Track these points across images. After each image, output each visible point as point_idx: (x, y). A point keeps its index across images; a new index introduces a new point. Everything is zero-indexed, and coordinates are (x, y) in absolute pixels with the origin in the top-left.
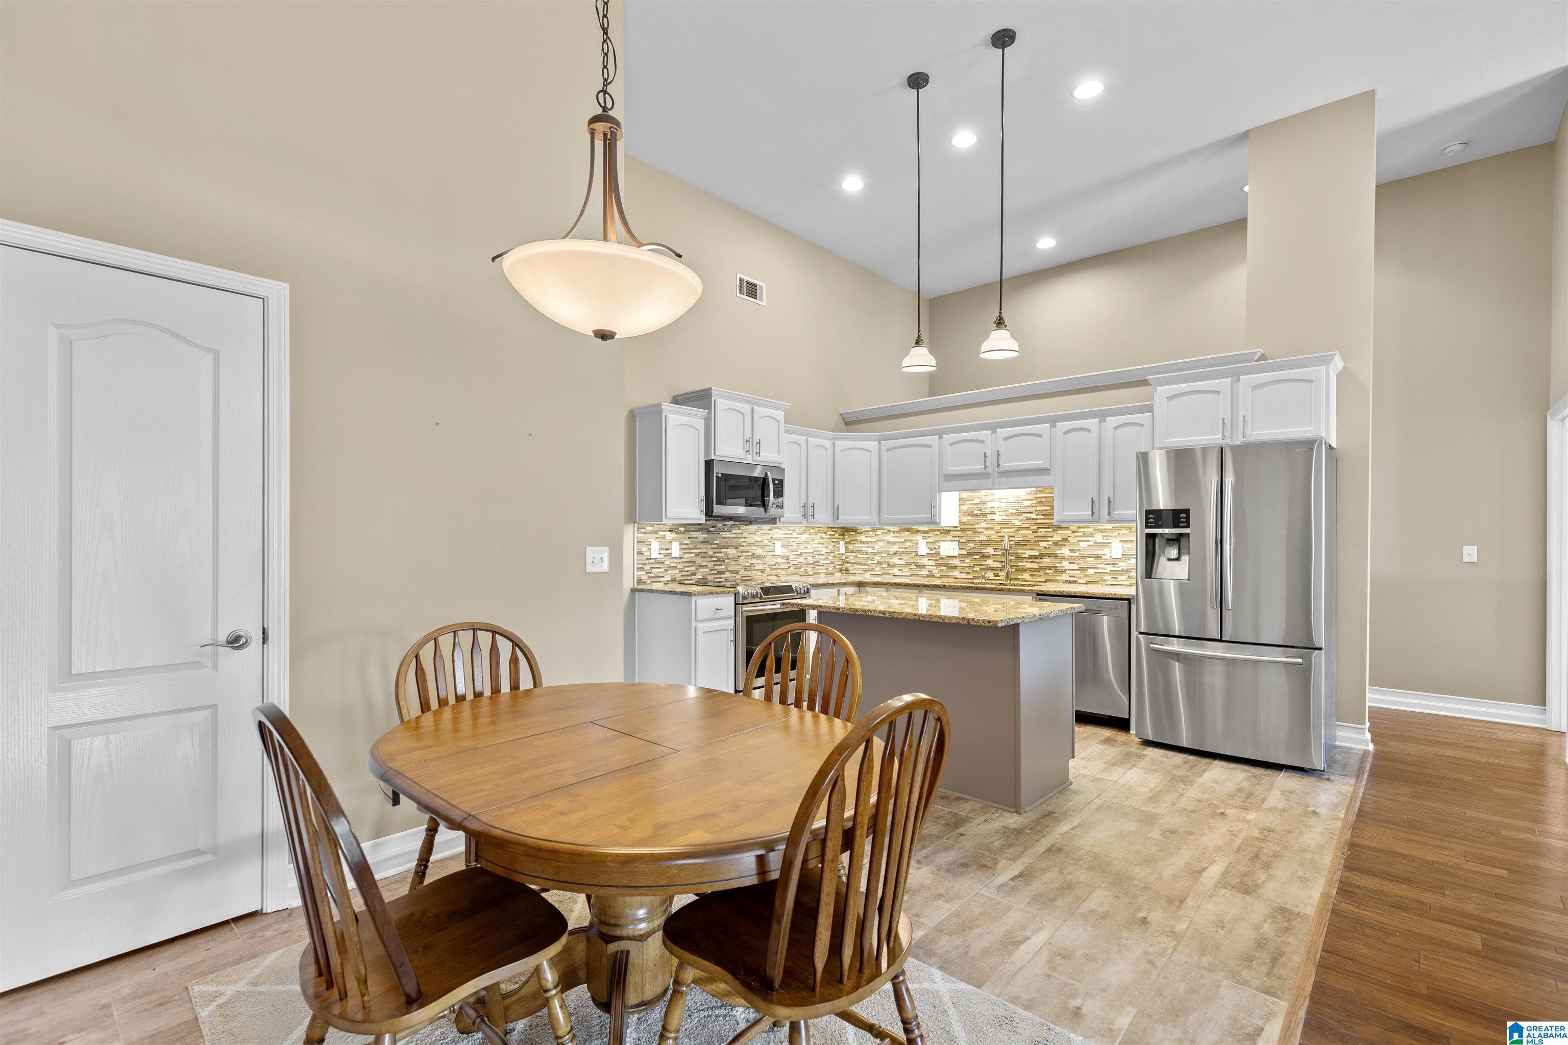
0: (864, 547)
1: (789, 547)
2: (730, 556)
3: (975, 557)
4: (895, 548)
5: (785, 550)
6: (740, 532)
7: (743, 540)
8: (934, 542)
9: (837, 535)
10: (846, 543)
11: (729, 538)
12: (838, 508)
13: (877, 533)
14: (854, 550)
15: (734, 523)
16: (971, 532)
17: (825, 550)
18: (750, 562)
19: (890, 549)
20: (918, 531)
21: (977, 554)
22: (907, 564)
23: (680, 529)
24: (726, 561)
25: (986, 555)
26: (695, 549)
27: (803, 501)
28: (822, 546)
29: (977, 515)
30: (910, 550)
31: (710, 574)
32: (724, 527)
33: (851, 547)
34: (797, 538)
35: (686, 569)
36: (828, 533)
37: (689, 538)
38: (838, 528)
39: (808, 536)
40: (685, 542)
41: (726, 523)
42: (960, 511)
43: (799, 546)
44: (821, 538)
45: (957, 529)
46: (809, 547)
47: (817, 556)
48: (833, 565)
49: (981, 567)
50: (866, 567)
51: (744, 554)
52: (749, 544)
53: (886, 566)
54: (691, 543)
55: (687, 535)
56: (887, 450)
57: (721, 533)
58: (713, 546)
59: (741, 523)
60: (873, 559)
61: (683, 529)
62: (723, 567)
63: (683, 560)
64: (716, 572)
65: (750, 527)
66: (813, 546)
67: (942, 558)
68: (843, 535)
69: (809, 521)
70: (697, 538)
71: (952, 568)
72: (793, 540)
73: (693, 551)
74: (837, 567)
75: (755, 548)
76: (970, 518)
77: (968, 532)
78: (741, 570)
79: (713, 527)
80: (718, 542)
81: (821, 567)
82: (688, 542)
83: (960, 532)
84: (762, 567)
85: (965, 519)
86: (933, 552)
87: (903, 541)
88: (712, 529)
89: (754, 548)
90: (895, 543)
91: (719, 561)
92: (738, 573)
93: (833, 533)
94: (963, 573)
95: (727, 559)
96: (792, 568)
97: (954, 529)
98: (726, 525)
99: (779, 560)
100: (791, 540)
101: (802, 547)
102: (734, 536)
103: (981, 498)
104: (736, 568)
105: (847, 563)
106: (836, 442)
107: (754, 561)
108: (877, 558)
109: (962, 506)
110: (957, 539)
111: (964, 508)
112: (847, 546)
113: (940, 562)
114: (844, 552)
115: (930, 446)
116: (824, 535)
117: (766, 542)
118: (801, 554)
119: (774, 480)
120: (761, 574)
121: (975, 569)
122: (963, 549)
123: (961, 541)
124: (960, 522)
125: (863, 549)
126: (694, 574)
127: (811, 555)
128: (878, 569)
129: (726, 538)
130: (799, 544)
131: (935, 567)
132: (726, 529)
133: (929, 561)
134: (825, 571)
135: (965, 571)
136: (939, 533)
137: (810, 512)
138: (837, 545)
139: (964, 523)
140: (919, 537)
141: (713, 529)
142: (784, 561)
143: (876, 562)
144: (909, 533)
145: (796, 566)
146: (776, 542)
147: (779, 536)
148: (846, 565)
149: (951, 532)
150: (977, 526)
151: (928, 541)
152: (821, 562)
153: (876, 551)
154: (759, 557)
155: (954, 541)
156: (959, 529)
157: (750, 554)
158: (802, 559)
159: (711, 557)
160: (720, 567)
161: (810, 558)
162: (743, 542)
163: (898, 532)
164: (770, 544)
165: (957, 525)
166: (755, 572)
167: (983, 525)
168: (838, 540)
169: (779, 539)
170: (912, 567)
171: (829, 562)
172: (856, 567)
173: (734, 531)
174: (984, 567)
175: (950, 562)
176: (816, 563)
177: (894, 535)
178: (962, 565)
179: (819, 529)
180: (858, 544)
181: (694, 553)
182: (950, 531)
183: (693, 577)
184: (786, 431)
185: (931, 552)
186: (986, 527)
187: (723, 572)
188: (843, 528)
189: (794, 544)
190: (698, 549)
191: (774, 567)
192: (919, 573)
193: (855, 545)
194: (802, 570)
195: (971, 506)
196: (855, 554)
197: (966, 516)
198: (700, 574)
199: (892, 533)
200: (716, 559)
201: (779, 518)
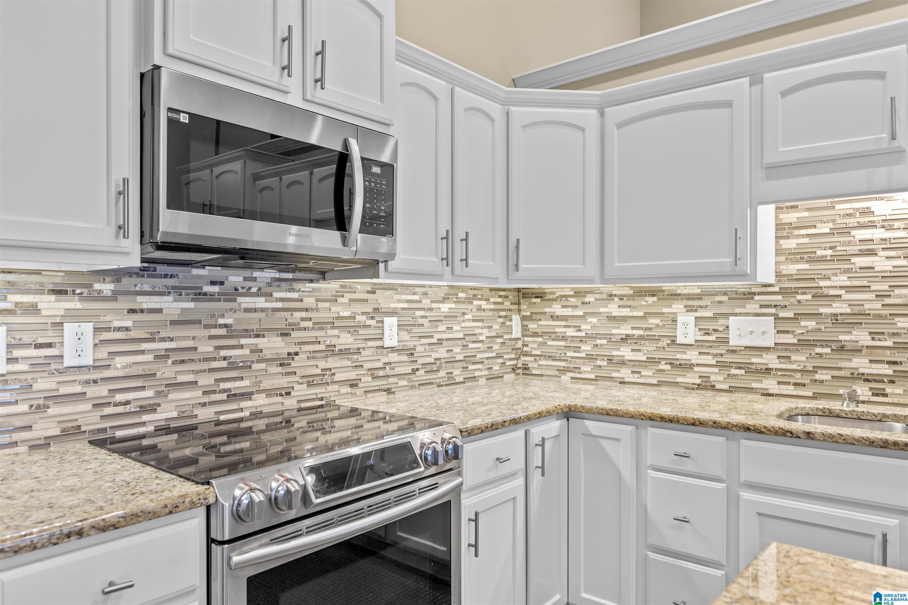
0: (560, 326)
1: (415, 330)
2: (268, 354)
3: (818, 350)
4: (625, 330)
5: (405, 336)
6: (295, 295)
7: (304, 314)
8: (716, 317)
9: (507, 304)
10: (524, 318)
11: (262, 310)
12: (517, 247)
13: (587, 300)
14: (539, 331)
15: (277, 275)
16: (809, 297)
17: (486, 332)
18: (322, 364)
19: (614, 331)
20: (675, 296)
21: (825, 343)
22: (651, 361)
23: (97, 286)
24: (255, 366)
25: (849, 346)
26: (152, 340)
27: (444, 225)
28: (480, 324)
29: (822, 259)
30: (657, 332)
31: (204, 405)
32: (248, 284)
33: (532, 326)
34: (431, 309)
35: (120, 397)
36: (492, 300)
37: (132, 311)
38: (510, 290)
39: (453, 306)
40: (117, 324)
41: (256, 274)
42: (779, 252)
43: (436, 327)
44: (479, 309)
45: (770, 289)
46: (456, 328)
47: (471, 345)
48: (501, 361)
49: (836, 373)
50: (563, 364)
51: (306, 348)
52: (320, 326)
53: (605, 363)
54: (138, 325)
55: (125, 304)
56: (620, 126)
57: (240, 299)
58: (214, 332)
59: (298, 275)
60: (577, 349)
61: (112, 286)
62: (246, 383)
63: (107, 374)
64: (224, 396)
65: (322, 285)
66: (463, 324)
67: (733, 351)
68: (519, 304)
69: (457, 271)
70: (159, 311)
71: (757, 371)
72: (422, 313)
73: (145, 346)
74: (508, 363)
75: (336, 332)
76: (806, 266)
77: (799, 297)
78: (296, 387)
79: (213, 283)
80: (229, 321)
81: (479, 366)
82: (129, 324)
83: (780, 297)
84: (352, 375)
85: (792, 269)
86: (712, 338)
87: (641, 314)
88: (208, 289)
89: (331, 332)
90: (624, 319)
91: (232, 366)
92: (288, 394)
93: (500, 300)
94: (788, 383)
95: (259, 361)
96: (421, 372)
97: (764, 290)
98: (255, 279)
99: (394, 357)
100: (418, 313)
101: (442, 328)
102: (279, 305)
103: (833, 221)
104: (283, 382)
105: (526, 354)
106: (513, 109)
107: (332, 363)
108: (586, 348)
109: (782, 242)
110: (773, 310)
111: (790, 244)
112: (525, 323)
113: (729, 358)
114: (520, 336)
115: (728, 104)
116: (484, 304)
117: (363, 318)
118: (440, 342)
119: (366, 162)
120: (349, 390)
121: (817, 377)
122: (787, 332)
123: (782, 314)
124: (778, 275)
125: (557, 330)
126: (152, 409)
127: (460, 342)
128: (588, 369)
129: (255, 310)
130: (435, 322)
131: (716, 370)
132: (254, 290)
133: (703, 357)
134: (486, 373)
135: (792, 381)
136: (725, 298)
137: (459, 252)
138: (508, 323)
139: (790, 277)
140: (678, 307)
141: (216, 289)
142: (405, 358)
143: (583, 355)
144: (655, 299)
145: (429, 368)
146: (386, 319)
147: (392, 306)
148: (523, 358)
149: (757, 298)
150: (822, 283)
151: (698, 314)
152: (479, 356)
153: (583, 334)
154: (345, 353)
155: (764, 315)
156: (777, 289)
157: (322, 347)
158: (441, 353)
159: (206, 360)
160: (238, 384)
161: (457, 350)
162: (303, 319)
163: (629, 297)
164: (373, 323)
165: (772, 280)
166: (336, 387)
167: (843, 280)
168: (509, 313)
169: (393, 313)
170: (662, 366)
171: (494, 355)
172: (543, 362)
173: (276, 295)
174: (842, 373)
175: (754, 360)
176: (469, 359)
177: (622, 303)
178: (783, 366)
179: (475, 292)
180: (546, 320)
181: (151, 351)
182: (754, 294)
183: (145, 418)
184: (400, 57)
185: (706, 338)
186: (848, 283)
187: (247, 396)
188: (519, 290)
189: (425, 321)
190: (163, 340)
191: (381, 373)
192: (679, 379)
193: (540, 323)
194: (442, 373)
195: (806, 240)
196: (540, 339)
197: (793, 262)
198: (172, 406)
199: (616, 299)
200: (224, 364)
201: (386, 261)
